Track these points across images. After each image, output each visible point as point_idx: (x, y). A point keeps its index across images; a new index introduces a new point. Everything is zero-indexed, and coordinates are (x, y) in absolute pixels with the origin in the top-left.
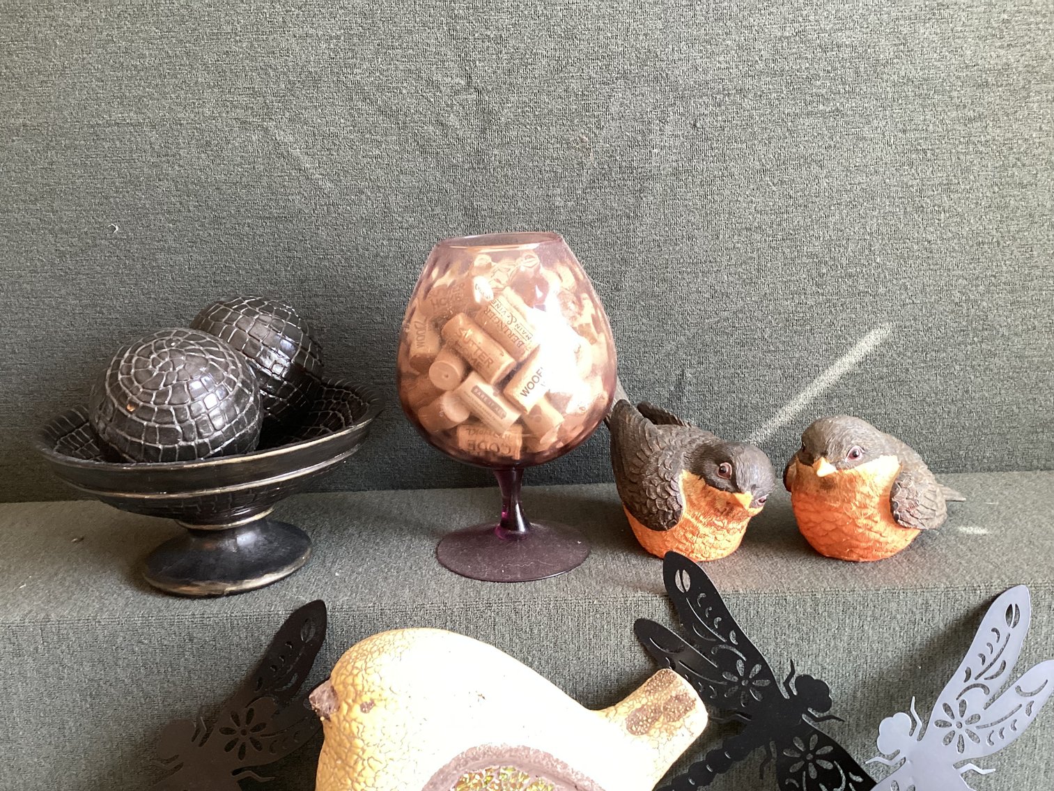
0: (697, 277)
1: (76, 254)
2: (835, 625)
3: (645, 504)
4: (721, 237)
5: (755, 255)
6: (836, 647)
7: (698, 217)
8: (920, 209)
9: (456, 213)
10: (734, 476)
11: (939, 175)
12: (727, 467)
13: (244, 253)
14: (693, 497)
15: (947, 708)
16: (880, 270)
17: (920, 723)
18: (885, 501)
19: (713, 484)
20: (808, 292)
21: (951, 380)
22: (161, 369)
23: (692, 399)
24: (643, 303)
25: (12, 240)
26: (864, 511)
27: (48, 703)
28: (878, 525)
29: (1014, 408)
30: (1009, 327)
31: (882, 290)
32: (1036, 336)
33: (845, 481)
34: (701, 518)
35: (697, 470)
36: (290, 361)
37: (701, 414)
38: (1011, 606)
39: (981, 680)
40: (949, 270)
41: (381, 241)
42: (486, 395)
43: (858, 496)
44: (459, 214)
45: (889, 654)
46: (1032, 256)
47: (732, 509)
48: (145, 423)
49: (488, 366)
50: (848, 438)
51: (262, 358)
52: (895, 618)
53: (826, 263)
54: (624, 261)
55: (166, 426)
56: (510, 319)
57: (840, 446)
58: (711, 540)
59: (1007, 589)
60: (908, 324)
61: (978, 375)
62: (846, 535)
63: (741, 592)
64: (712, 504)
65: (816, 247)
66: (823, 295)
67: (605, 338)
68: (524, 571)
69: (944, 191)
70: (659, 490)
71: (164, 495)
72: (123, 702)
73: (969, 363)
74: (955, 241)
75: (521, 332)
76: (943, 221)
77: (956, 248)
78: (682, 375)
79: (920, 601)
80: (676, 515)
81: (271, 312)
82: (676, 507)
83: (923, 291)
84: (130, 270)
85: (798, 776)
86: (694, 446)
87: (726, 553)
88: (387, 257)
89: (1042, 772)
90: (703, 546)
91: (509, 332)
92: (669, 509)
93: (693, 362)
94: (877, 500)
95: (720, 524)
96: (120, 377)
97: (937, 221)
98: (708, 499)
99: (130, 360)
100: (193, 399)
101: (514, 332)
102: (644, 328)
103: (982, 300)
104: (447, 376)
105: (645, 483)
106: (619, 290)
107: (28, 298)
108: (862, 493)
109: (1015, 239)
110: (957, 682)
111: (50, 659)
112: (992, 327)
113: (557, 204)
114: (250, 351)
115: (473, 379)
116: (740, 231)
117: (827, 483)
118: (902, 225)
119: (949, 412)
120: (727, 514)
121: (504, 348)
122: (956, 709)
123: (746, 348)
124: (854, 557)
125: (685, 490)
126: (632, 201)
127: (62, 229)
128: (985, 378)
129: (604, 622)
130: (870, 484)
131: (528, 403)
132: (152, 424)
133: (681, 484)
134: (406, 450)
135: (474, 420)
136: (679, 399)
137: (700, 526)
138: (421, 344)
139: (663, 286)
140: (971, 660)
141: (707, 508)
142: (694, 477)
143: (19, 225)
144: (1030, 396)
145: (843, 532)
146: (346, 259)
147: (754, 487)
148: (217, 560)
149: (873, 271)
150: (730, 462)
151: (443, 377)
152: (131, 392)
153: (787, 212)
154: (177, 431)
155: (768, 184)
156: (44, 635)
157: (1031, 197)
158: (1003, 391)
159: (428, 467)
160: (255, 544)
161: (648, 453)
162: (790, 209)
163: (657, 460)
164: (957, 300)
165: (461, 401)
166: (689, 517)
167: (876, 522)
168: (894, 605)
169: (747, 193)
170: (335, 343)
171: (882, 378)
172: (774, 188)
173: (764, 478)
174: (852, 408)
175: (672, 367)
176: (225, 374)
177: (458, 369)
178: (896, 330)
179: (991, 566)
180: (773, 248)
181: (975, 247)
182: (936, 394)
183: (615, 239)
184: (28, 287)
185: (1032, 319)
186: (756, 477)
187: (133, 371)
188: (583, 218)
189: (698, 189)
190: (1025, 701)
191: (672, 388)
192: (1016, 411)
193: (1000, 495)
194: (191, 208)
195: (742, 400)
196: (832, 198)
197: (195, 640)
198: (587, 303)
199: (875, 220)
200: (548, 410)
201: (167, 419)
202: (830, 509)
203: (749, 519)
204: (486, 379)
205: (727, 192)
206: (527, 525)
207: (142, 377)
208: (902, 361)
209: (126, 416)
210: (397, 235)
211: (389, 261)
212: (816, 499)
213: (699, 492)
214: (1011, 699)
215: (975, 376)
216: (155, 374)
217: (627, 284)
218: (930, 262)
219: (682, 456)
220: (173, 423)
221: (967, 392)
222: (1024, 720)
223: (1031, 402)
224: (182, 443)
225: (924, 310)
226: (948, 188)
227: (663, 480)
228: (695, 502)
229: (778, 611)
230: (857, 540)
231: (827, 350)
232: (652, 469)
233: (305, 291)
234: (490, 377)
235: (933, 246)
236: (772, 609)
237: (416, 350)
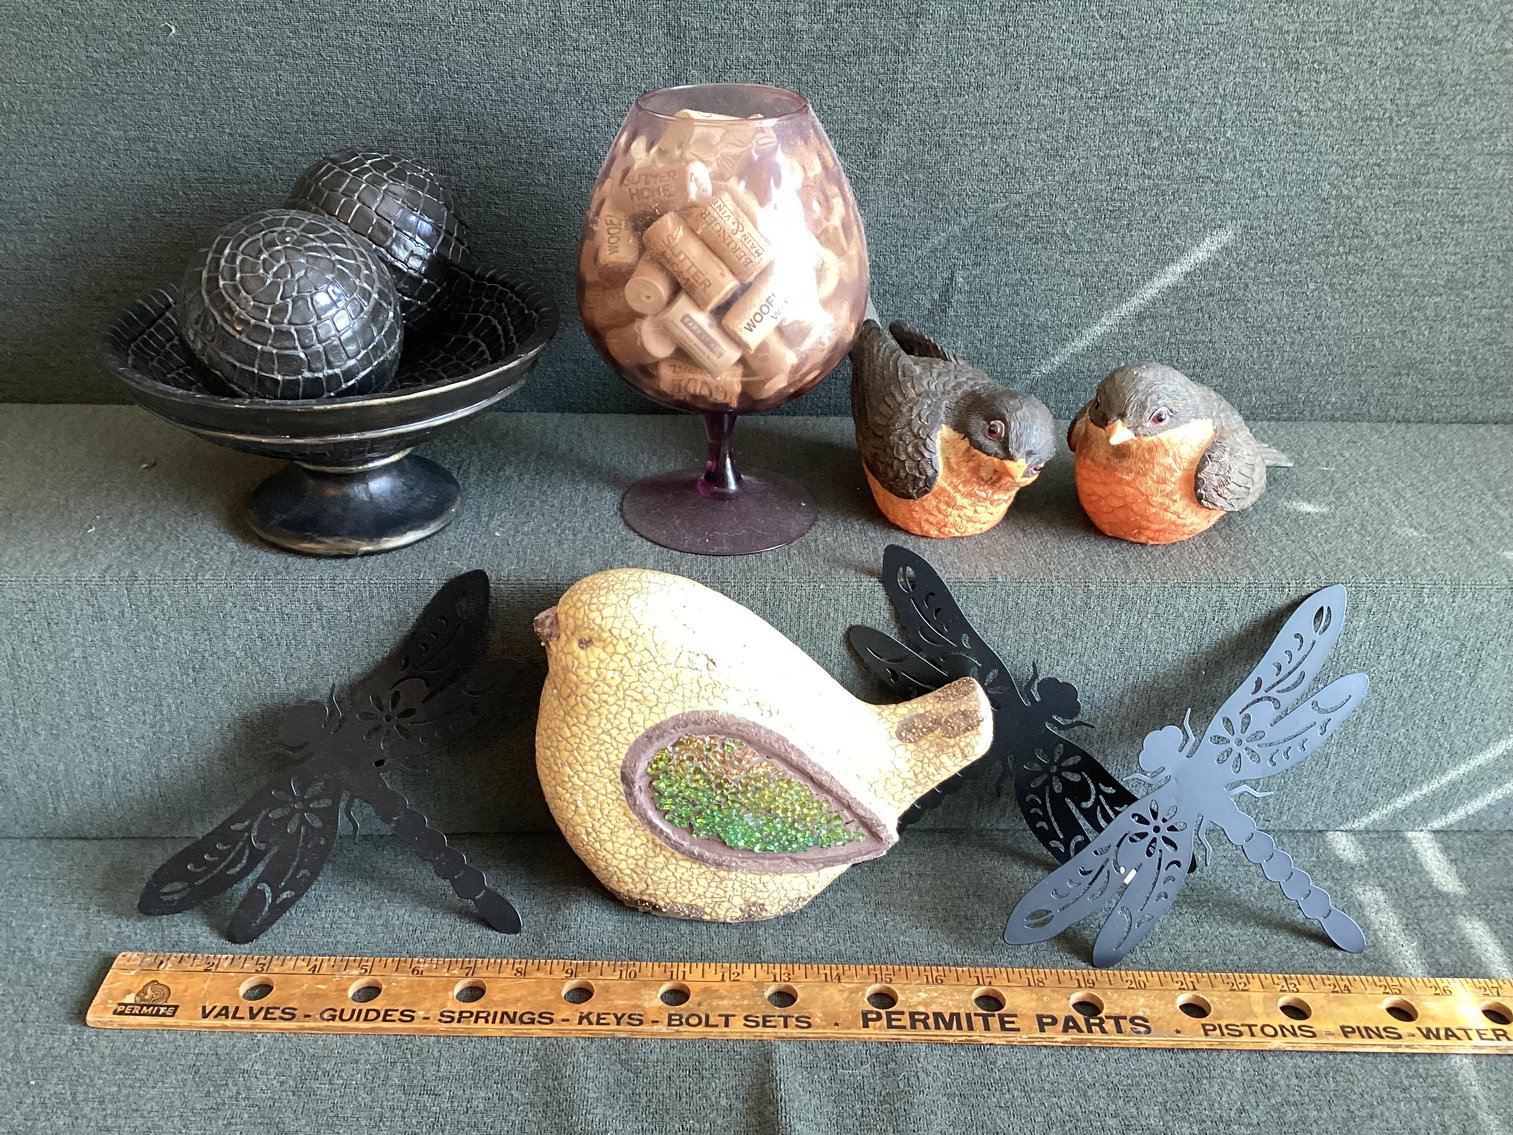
0: (983, 144)
1: (116, 63)
2: (1107, 622)
3: (892, 466)
4: (1023, 87)
5: (1066, 116)
6: (1106, 646)
7: (993, 57)
8: (1294, 66)
9: (655, 30)
10: (1007, 438)
11: (1326, 18)
12: (999, 426)
13: (355, 74)
14: (953, 461)
15: (1227, 721)
16: (1229, 148)
17: (1193, 738)
18: (1190, 475)
19: (980, 447)
20: (1131, 173)
21: (1300, 301)
22: (275, 275)
23: (962, 312)
24: (907, 177)
25: (23, 39)
26: (1162, 487)
27: (139, 675)
28: (1176, 505)
29: (1377, 342)
30: (1386, 235)
31: (1228, 176)
32: (1420, 249)
33: (1143, 450)
34: (960, 487)
35: (961, 427)
36: (431, 251)
37: (971, 333)
38: (1322, 609)
39: (1273, 693)
40: (1321, 153)
41: (548, 67)
42: (700, 327)
43: (1157, 470)
44: (658, 32)
45: (1169, 657)
46: (1432, 141)
47: (1000, 479)
48: (259, 347)
49: (704, 290)
50: (1154, 397)
51: (394, 247)
52: (1182, 615)
53: (1159, 133)
54: (887, 115)
55: (288, 352)
56: (735, 227)
57: (1143, 406)
58: (969, 512)
59: (1322, 588)
60: (1256, 223)
61: (1337, 296)
62: (1136, 514)
63: (1000, 579)
64: (975, 471)
65: (1146, 110)
66: (1149, 178)
67: (858, 247)
68: (733, 541)
69: (1329, 41)
70: (910, 449)
71: (287, 440)
72: (234, 678)
73: (1328, 280)
74: (1335, 113)
75: (749, 245)
76: (1322, 84)
77: (1335, 123)
78: (951, 279)
79: (1215, 598)
80: (930, 482)
81: (404, 180)
82: (930, 472)
83: (1282, 179)
84: (194, 90)
85: (1040, 792)
86: (959, 392)
87: (986, 528)
88: (556, 91)
89: (1331, 792)
90: (959, 520)
91: (733, 245)
92: (921, 474)
93: (967, 261)
94: (1179, 474)
95: (984, 495)
96: (221, 283)
97: (1314, 84)
98: (971, 464)
99: (233, 257)
100: (319, 318)
101: (740, 245)
102: (905, 212)
103: (1358, 198)
104: (649, 297)
105: (894, 439)
106: (875, 157)
107: (52, 124)
108: (1163, 465)
109: (1413, 115)
110: (1244, 693)
111: (141, 624)
112: (1365, 234)
113: (799, 26)
114: (378, 236)
115: (683, 305)
116: (1047, 80)
117: (1122, 452)
118: (1268, 87)
119: (1292, 343)
120: (993, 484)
121: (727, 266)
122: (1237, 726)
123: (1040, 245)
124: (1143, 539)
125: (943, 451)
126: (905, 27)
127: (94, 26)
128: (1346, 302)
129: (831, 610)
130: (1174, 455)
131: (753, 339)
132: (268, 348)
133: (938, 442)
134: (576, 362)
135: (682, 355)
136: (944, 311)
137: (958, 496)
138: (614, 249)
139: (938, 154)
140: (1264, 669)
141: (968, 476)
142: (955, 435)
143: (31, 17)
144: (1400, 328)
145: (1132, 510)
146: (497, 91)
147: (1030, 454)
148: (345, 510)
149: (1220, 149)
150: (1004, 420)
151: (643, 298)
152: (238, 304)
153: (1115, 58)
154: (301, 359)
155: (1093, 16)
156: (132, 596)
157: (1445, 57)
158: (1365, 320)
159: (604, 385)
160: (392, 492)
161: (900, 399)
162: (1120, 55)
163: (911, 409)
164: (1325, 195)
165: (665, 331)
166: (945, 485)
167: (1175, 501)
168: (1182, 601)
169: (1064, 27)
170: (481, 210)
171: (1211, 295)
172: (1101, 23)
173: (1043, 442)
174: (1168, 333)
175: (938, 268)
176: (357, 282)
177: (662, 289)
178: (1239, 232)
179: (1308, 558)
180: (1092, 109)
181: (1360, 124)
182: (1279, 319)
183: (876, 82)
184: (51, 109)
185: (1418, 227)
186: (1034, 441)
187: (238, 275)
188: (833, 49)
189: (997, 17)
190: (1321, 719)
191: (936, 297)
192: (1378, 345)
193: (1338, 457)
194: (278, 5)
195: (1027, 316)
196: (1178, 43)
197: (325, 610)
198: (838, 204)
199: (1232, 78)
200: (777, 346)
201: (287, 344)
202: (1120, 481)
203: (1017, 489)
204: (700, 305)
205: (1036, 24)
206: (738, 479)
207: (251, 285)
208: (1241, 273)
209: (234, 337)
210: (570, 60)
211: (558, 97)
212: (1105, 468)
213: (960, 454)
214: (1305, 715)
215: (1333, 297)
216: (269, 282)
217: (887, 149)
218: (1297, 141)
219: (943, 406)
220: (296, 348)
221: (1320, 318)
222: (1315, 738)
223: (1400, 335)
224: (307, 374)
225: (1280, 206)
226: (1336, 38)
227: (917, 436)
228: (955, 467)
229: (1042, 603)
230: (1149, 521)
231: (1145, 254)
232: (903, 421)
233: (440, 134)
234: (706, 304)
235: (1304, 118)
236: (1034, 600)
237: (607, 256)
